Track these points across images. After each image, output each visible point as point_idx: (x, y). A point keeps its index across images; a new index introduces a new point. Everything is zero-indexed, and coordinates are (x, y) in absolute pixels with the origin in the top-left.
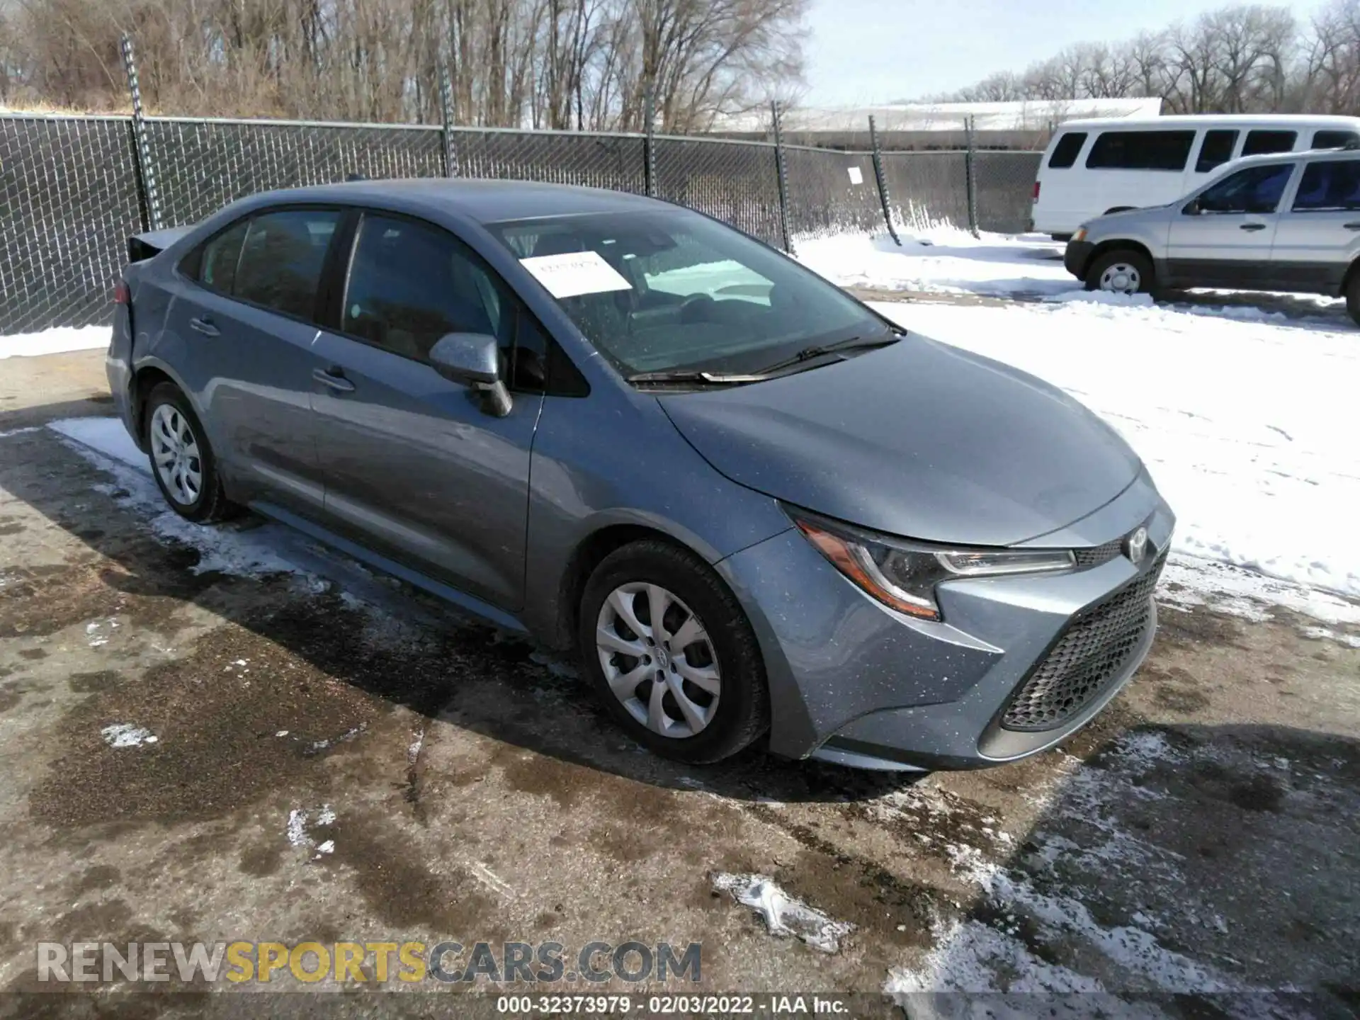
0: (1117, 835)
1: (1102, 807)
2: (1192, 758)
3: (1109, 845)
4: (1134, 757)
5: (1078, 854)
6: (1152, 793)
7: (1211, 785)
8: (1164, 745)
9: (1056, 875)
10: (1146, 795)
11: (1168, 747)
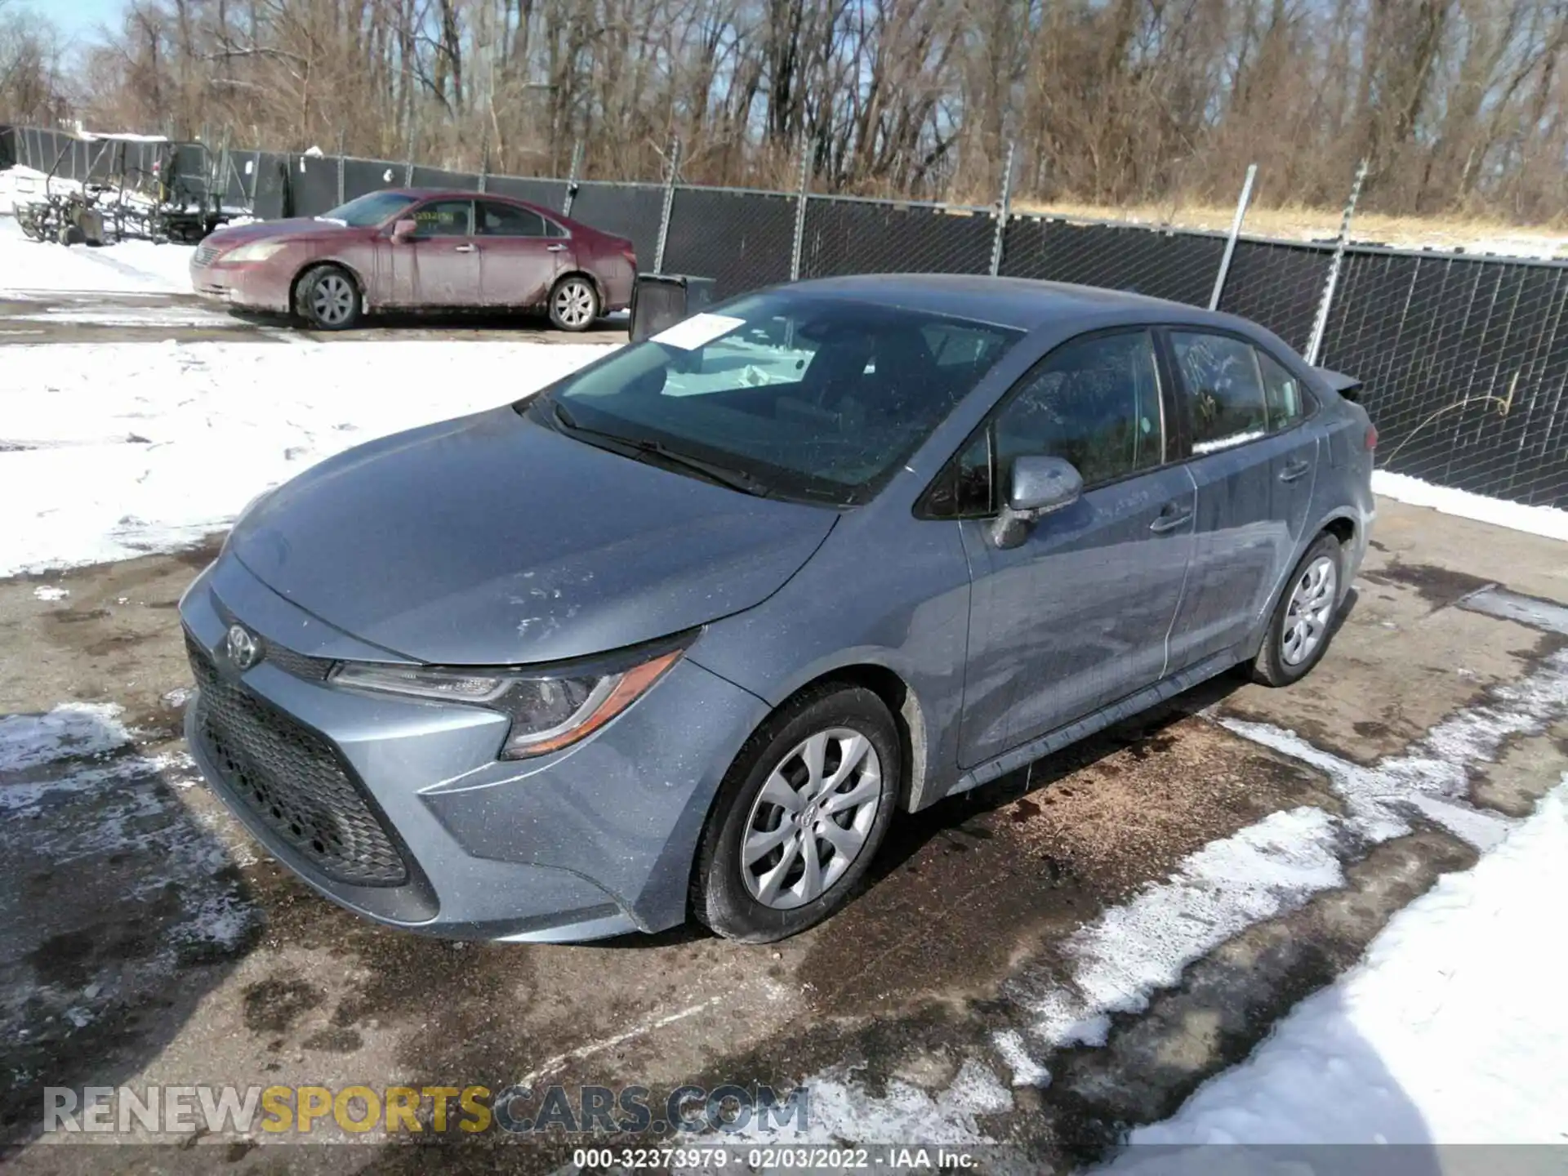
0: (125, 840)
1: (166, 849)
2: (166, 944)
3: (118, 830)
4: (212, 903)
5: (127, 811)
6: (149, 888)
7: (114, 934)
8: (210, 938)
9: (121, 792)
10: (152, 883)
11: (202, 938)
